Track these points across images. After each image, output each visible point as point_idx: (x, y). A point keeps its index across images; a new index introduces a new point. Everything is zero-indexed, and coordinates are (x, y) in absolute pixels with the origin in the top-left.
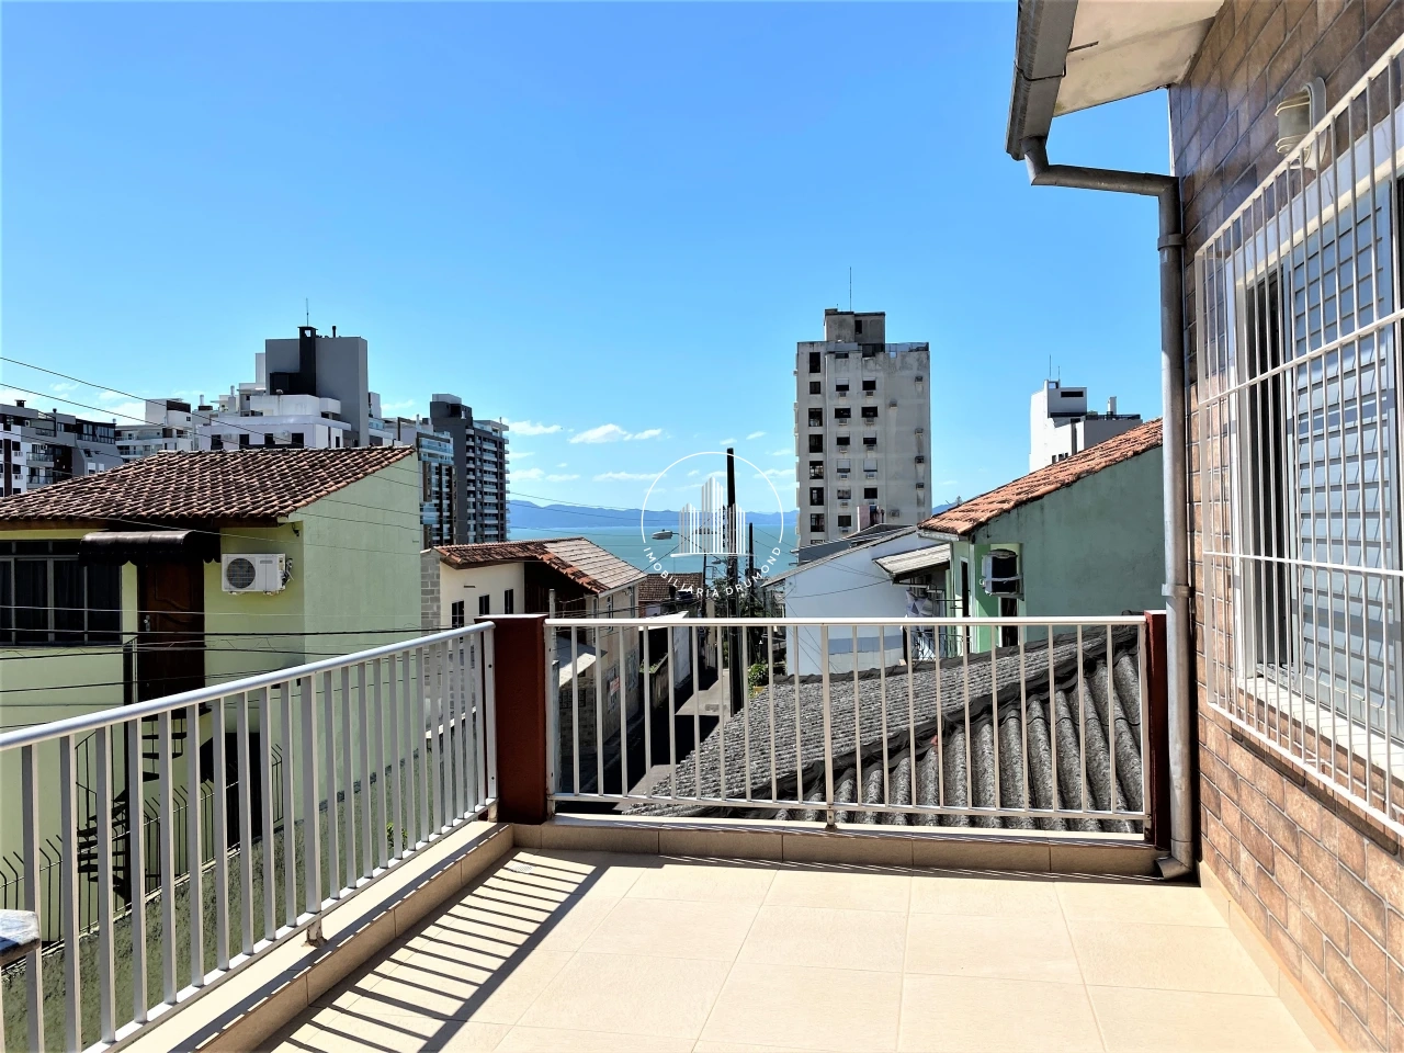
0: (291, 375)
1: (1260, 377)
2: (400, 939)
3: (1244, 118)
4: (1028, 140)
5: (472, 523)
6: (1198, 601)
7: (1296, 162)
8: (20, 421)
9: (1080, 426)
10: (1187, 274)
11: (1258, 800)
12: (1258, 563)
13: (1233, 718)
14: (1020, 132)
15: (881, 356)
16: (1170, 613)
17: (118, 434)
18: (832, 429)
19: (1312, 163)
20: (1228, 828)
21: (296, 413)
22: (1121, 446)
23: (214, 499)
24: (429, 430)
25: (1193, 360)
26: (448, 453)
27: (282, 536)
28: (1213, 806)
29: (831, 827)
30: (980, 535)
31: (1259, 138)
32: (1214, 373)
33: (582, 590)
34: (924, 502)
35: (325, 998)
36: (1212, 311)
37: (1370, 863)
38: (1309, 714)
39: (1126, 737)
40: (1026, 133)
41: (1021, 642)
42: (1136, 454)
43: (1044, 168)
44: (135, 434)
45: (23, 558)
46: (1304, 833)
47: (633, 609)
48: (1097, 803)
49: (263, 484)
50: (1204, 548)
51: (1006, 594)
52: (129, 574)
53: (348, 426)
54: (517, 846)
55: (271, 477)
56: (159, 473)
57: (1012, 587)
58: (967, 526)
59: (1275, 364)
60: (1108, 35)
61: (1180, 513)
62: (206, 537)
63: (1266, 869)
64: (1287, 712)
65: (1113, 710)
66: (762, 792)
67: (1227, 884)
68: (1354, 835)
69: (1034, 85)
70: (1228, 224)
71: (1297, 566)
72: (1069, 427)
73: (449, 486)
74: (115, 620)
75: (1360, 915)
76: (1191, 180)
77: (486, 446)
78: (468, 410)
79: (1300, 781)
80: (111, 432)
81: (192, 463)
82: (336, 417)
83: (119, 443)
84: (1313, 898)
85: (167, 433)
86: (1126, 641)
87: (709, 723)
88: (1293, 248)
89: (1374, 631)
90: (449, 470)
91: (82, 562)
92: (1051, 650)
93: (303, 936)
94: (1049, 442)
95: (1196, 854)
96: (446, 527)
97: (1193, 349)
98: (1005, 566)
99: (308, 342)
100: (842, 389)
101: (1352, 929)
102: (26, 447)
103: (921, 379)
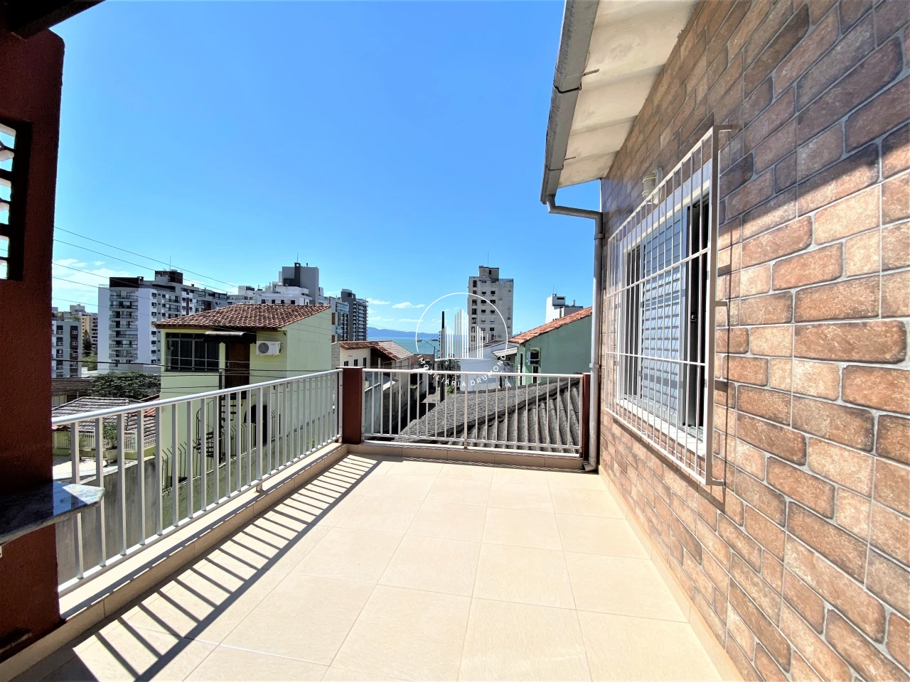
0: (291, 279)
1: (631, 285)
2: (295, 490)
3: (629, 187)
4: (549, 196)
5: (355, 334)
6: (602, 370)
7: (649, 201)
8: (192, 291)
9: (563, 309)
10: (605, 248)
11: (622, 445)
12: (626, 357)
13: (614, 414)
14: (546, 192)
15: (497, 283)
16: (592, 374)
17: (228, 298)
18: (480, 307)
19: (656, 201)
20: (610, 454)
21: (293, 292)
22: (576, 316)
23: (255, 321)
24: (340, 301)
25: (605, 281)
26: (347, 309)
27: (279, 335)
28: (605, 445)
29: (465, 448)
30: (527, 344)
31: (635, 194)
32: (613, 284)
33: (391, 359)
34: (510, 333)
35: (261, 514)
36: (613, 262)
37: (665, 474)
38: (645, 415)
39: (574, 417)
40: (548, 193)
41: (538, 382)
42: (581, 318)
43: (553, 206)
44: (234, 298)
45: (183, 340)
46: (640, 459)
47: (408, 366)
48: (564, 443)
49: (274, 317)
50: (606, 350)
51: (535, 365)
52: (222, 347)
53: (311, 299)
54: (349, 452)
55: (277, 314)
56: (236, 311)
57: (537, 362)
58: (523, 341)
59: (638, 280)
60: (580, 154)
61: (597, 338)
62: (251, 335)
63: (624, 471)
64: (636, 414)
65: (570, 407)
66: (441, 434)
67: (609, 474)
68: (660, 463)
69: (551, 173)
70: (621, 227)
71: (642, 358)
72: (559, 310)
73: (347, 321)
74: (217, 364)
75: (661, 494)
76: (608, 213)
77: (360, 308)
78: (354, 295)
79: (639, 440)
80: (225, 297)
81: (248, 308)
82: (307, 295)
83: (228, 301)
84: (642, 484)
85: (246, 298)
86: (575, 383)
87: (432, 406)
88: (647, 235)
89: (674, 385)
90: (347, 316)
91: (205, 342)
92: (548, 385)
93: (255, 489)
94: (552, 315)
95: (598, 462)
96: (345, 335)
97: (605, 277)
98: (535, 356)
99: (298, 268)
100: (484, 293)
101: (657, 498)
102: (194, 301)
103: (511, 291)
